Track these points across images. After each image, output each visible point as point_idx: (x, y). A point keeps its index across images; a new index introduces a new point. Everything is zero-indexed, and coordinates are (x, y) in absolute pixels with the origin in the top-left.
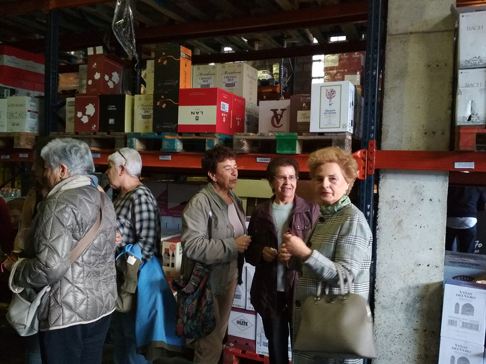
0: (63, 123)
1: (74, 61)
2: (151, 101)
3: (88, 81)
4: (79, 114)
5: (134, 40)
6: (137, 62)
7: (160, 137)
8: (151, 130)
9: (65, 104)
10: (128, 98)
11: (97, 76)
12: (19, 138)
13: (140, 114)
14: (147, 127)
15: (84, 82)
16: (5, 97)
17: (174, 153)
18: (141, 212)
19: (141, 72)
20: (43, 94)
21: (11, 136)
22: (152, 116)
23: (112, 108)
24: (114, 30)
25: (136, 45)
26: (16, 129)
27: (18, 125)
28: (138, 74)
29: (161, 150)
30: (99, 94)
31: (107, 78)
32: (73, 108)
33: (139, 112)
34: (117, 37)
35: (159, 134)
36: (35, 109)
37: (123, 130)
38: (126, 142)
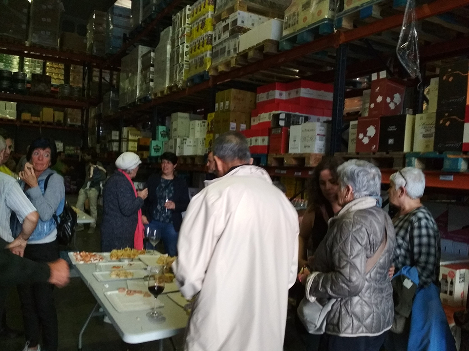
0: (346, 144)
1: (359, 87)
2: (434, 119)
3: (370, 104)
4: (361, 136)
5: (418, 60)
6: (420, 82)
7: (442, 156)
8: (431, 149)
9: (349, 127)
10: (409, 118)
11: (379, 99)
12: (309, 158)
13: (421, 133)
14: (427, 146)
15: (367, 105)
16: (300, 123)
17: (457, 173)
18: (420, 236)
19: (424, 90)
20: (330, 119)
21: (303, 156)
22: (434, 135)
23: (392, 128)
24: (398, 54)
25: (420, 65)
26: (307, 151)
27: (309, 147)
28: (421, 92)
29: (442, 169)
30: (380, 116)
31: (388, 100)
32: (355, 130)
33: (419, 131)
34: (401, 60)
35: (441, 153)
36: (323, 133)
37: (402, 149)
38: (405, 162)
